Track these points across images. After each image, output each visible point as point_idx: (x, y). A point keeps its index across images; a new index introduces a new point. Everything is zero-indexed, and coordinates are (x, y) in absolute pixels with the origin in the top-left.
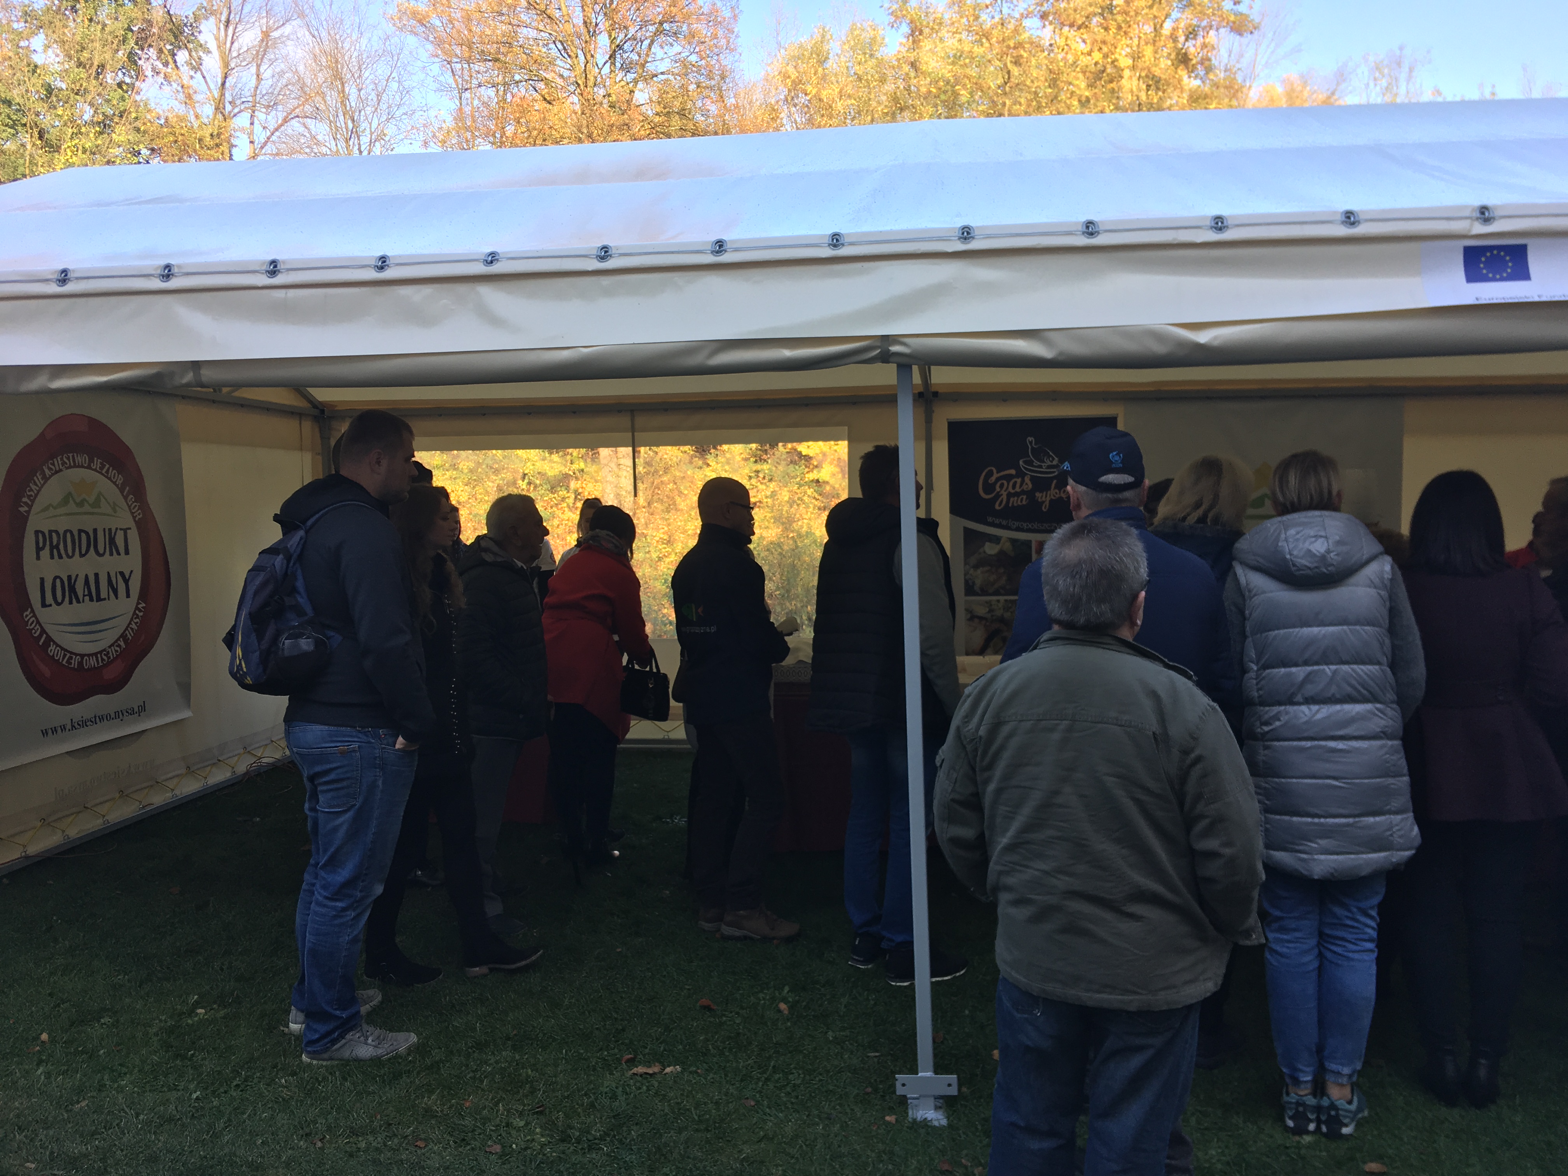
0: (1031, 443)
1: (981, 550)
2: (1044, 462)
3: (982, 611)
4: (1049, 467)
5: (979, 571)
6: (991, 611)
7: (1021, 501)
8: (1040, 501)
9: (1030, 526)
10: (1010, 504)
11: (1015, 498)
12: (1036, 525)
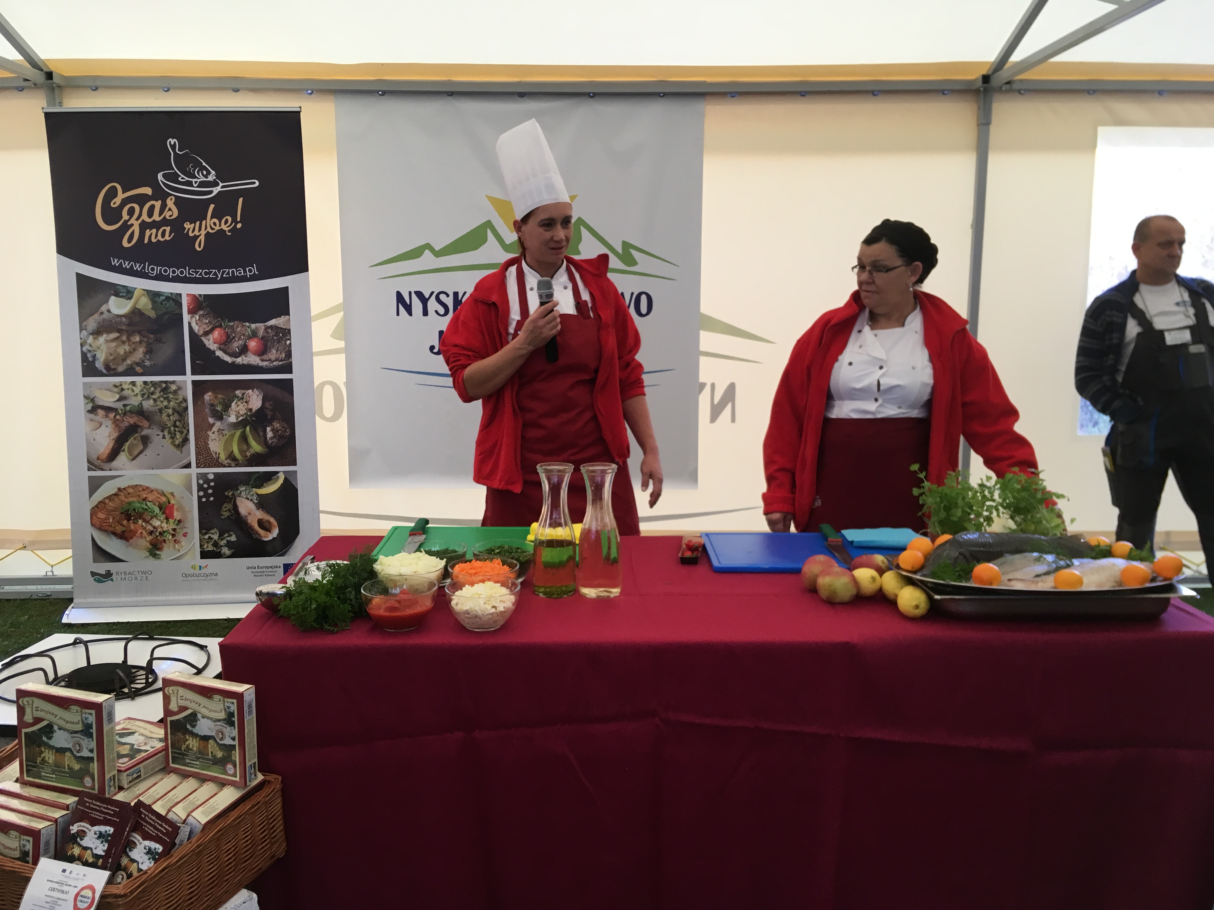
0: (173, 147)
1: (104, 308)
2: (196, 177)
3: (109, 399)
4: (202, 184)
5: (102, 339)
6: (121, 399)
7: (163, 235)
8: (191, 234)
9: (178, 272)
10: (146, 241)
11: (154, 231)
12: (186, 272)
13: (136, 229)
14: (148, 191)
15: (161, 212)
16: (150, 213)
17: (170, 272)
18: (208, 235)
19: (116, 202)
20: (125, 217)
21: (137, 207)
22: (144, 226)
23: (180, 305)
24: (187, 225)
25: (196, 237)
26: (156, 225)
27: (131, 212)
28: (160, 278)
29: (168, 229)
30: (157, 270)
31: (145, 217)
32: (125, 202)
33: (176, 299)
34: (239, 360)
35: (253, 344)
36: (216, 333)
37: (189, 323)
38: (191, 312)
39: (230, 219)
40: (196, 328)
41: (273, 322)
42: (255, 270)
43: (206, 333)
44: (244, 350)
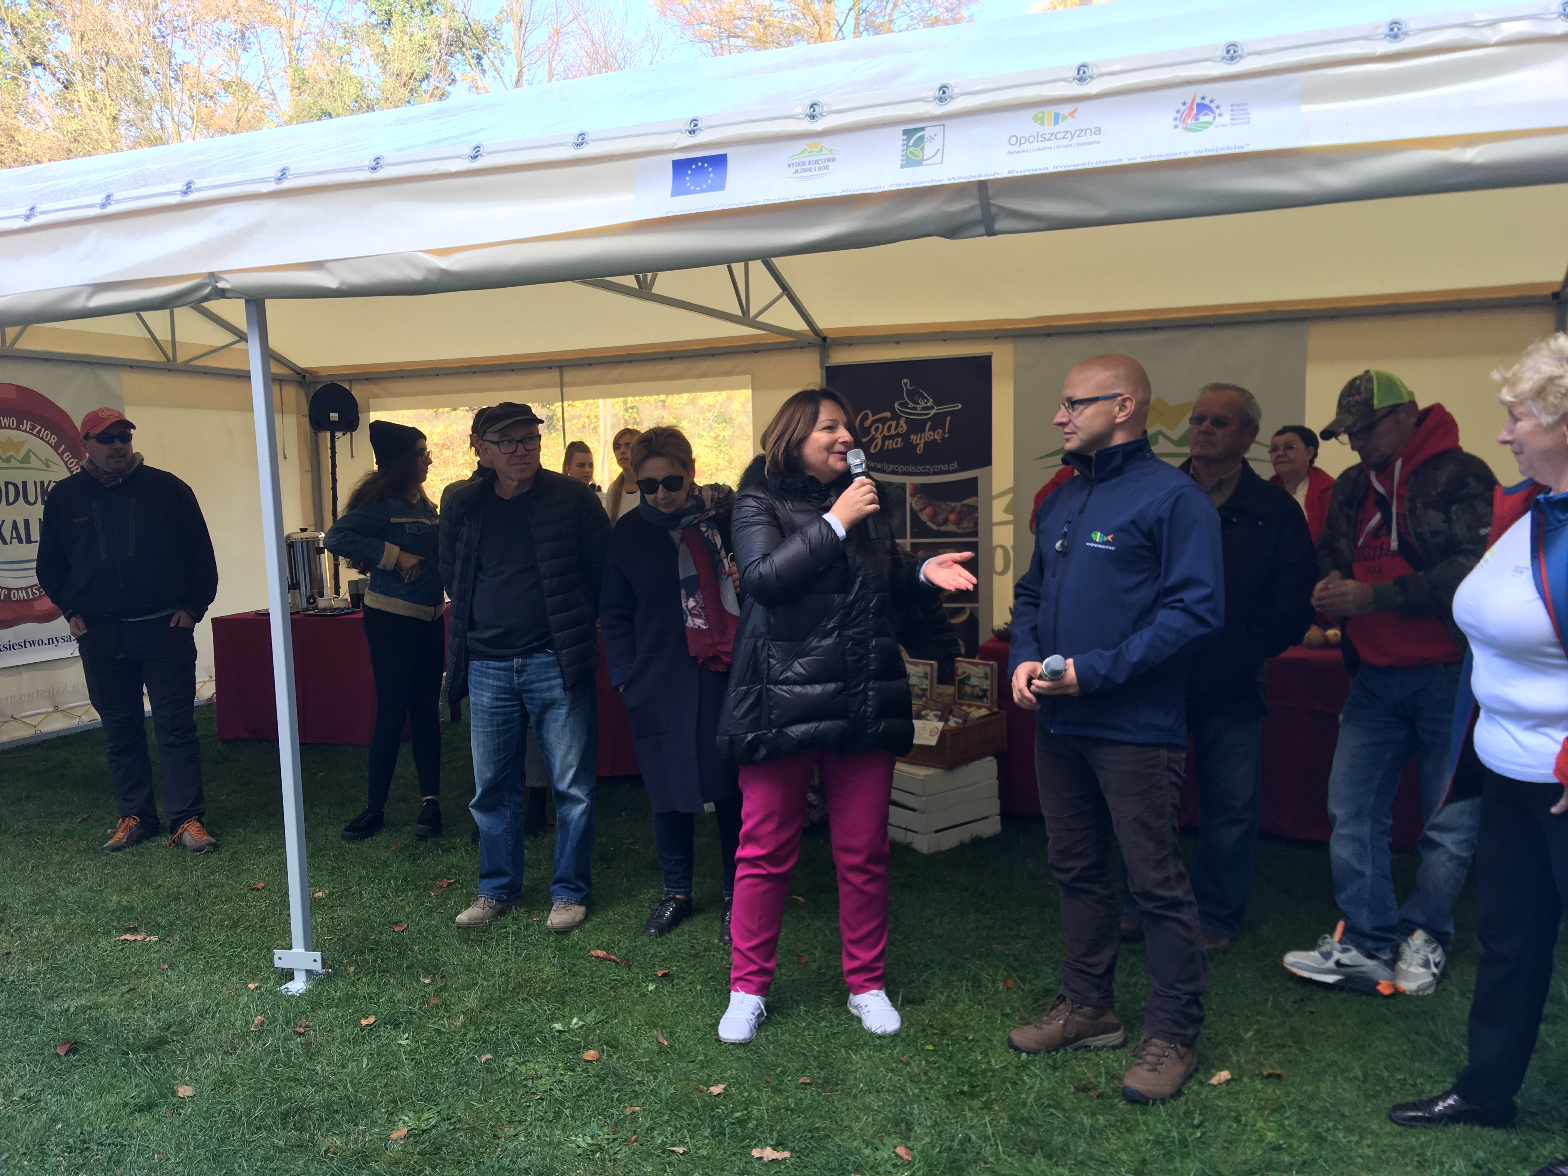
0: (906, 384)
2: (918, 404)
4: (924, 409)
7: (896, 444)
8: (915, 443)
9: (905, 469)
10: (885, 448)
11: (891, 441)
12: (911, 468)
13: (879, 440)
14: (888, 414)
15: (896, 428)
16: (889, 429)
17: (900, 469)
18: (926, 443)
19: (868, 422)
20: (873, 432)
21: (880, 426)
22: (885, 438)
23: (905, 491)
24: (913, 437)
25: (918, 444)
26: (892, 437)
27: (877, 429)
28: (893, 472)
29: (900, 440)
30: (892, 467)
31: (886, 433)
32: (873, 422)
33: (902, 487)
34: (942, 528)
35: (952, 517)
36: (928, 510)
37: (911, 504)
38: (913, 495)
39: (940, 431)
40: (914, 506)
41: (966, 501)
42: (956, 465)
43: (922, 510)
44: (946, 521)
